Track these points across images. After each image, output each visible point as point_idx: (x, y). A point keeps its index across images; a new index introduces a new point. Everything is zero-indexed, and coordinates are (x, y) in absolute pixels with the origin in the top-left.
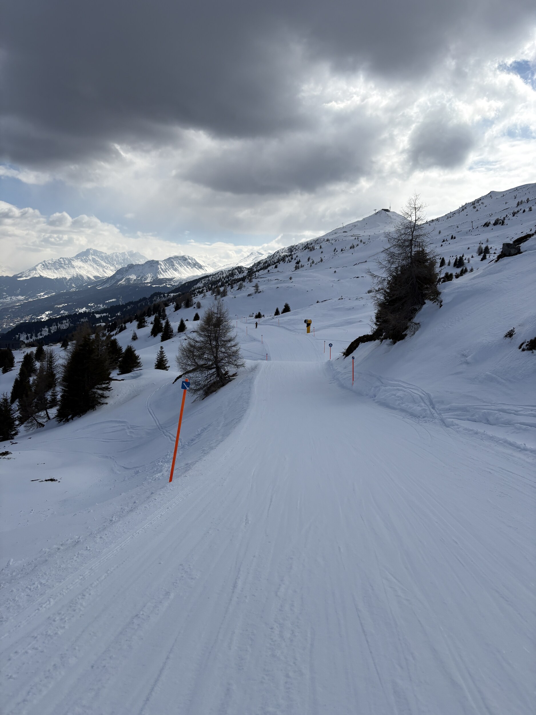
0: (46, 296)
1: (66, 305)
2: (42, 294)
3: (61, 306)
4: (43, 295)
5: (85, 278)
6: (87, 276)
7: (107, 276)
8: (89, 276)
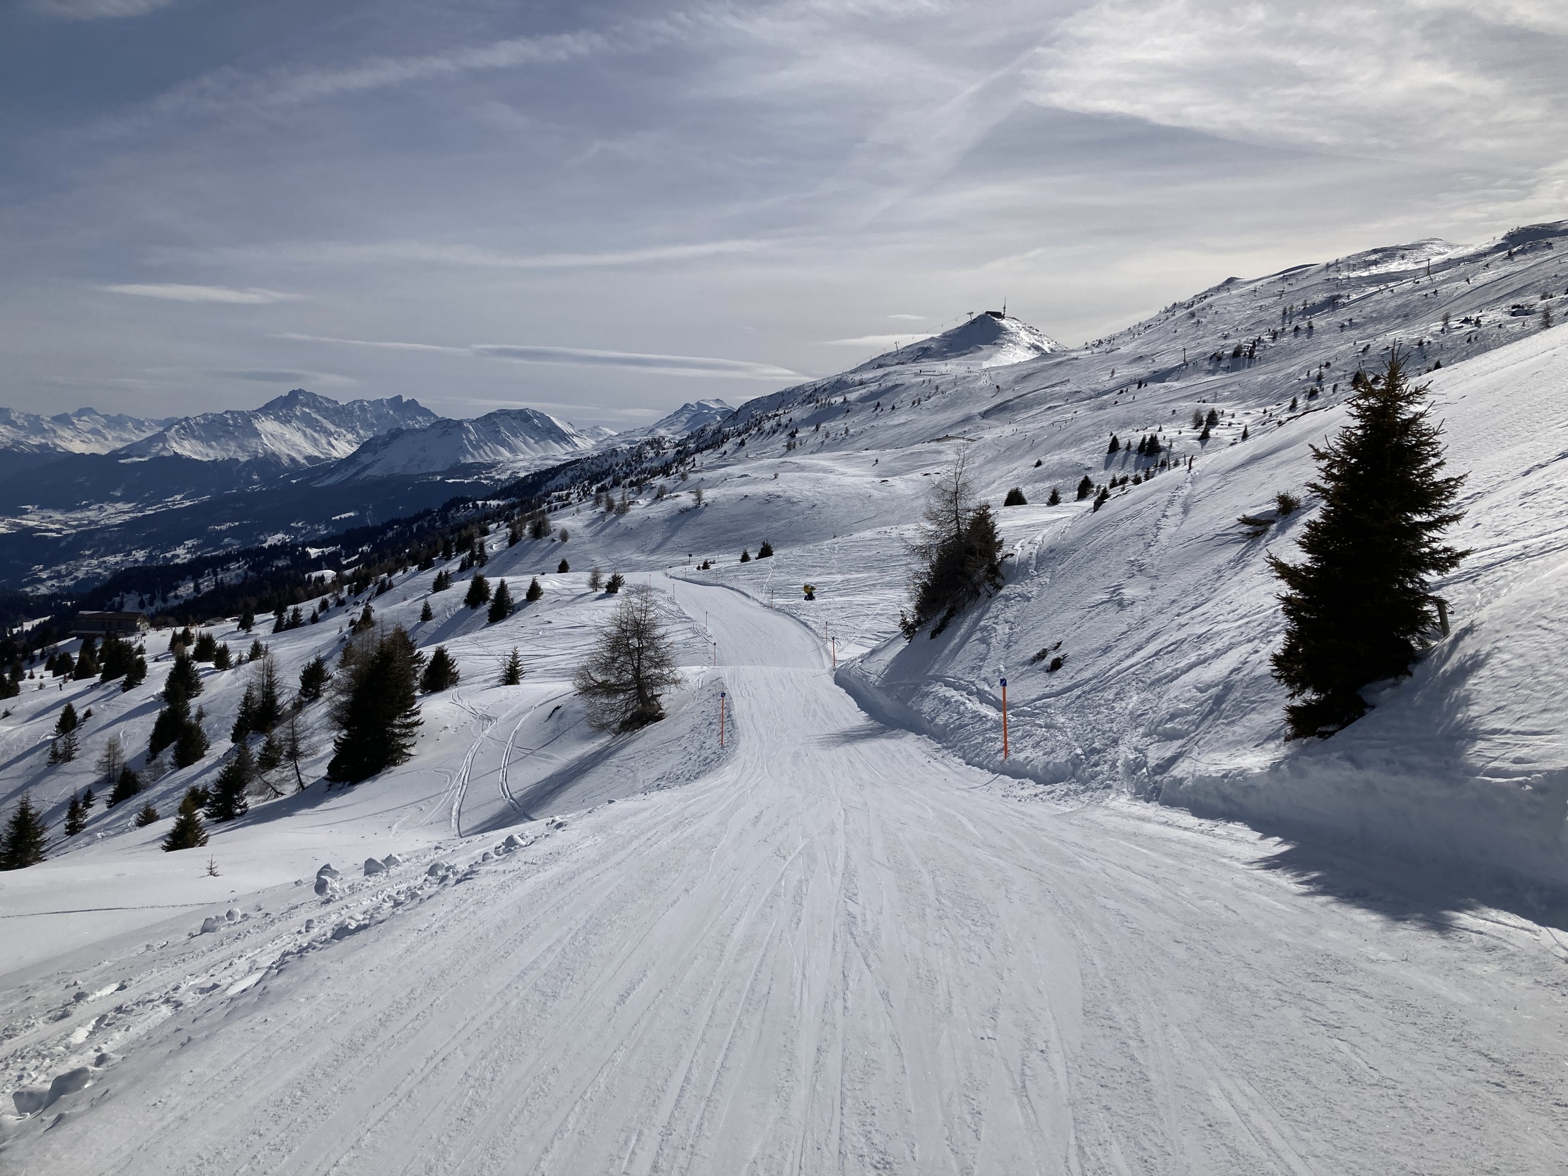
0: (188, 503)
1: (237, 524)
2: (179, 497)
3: (223, 527)
4: (179, 501)
5: (285, 461)
6: (288, 455)
7: (338, 456)
8: (294, 454)
